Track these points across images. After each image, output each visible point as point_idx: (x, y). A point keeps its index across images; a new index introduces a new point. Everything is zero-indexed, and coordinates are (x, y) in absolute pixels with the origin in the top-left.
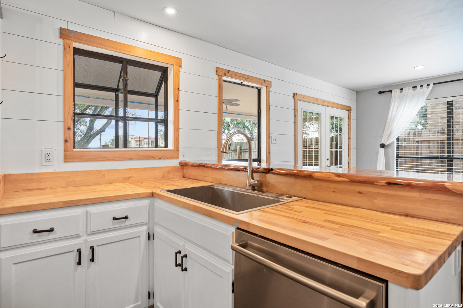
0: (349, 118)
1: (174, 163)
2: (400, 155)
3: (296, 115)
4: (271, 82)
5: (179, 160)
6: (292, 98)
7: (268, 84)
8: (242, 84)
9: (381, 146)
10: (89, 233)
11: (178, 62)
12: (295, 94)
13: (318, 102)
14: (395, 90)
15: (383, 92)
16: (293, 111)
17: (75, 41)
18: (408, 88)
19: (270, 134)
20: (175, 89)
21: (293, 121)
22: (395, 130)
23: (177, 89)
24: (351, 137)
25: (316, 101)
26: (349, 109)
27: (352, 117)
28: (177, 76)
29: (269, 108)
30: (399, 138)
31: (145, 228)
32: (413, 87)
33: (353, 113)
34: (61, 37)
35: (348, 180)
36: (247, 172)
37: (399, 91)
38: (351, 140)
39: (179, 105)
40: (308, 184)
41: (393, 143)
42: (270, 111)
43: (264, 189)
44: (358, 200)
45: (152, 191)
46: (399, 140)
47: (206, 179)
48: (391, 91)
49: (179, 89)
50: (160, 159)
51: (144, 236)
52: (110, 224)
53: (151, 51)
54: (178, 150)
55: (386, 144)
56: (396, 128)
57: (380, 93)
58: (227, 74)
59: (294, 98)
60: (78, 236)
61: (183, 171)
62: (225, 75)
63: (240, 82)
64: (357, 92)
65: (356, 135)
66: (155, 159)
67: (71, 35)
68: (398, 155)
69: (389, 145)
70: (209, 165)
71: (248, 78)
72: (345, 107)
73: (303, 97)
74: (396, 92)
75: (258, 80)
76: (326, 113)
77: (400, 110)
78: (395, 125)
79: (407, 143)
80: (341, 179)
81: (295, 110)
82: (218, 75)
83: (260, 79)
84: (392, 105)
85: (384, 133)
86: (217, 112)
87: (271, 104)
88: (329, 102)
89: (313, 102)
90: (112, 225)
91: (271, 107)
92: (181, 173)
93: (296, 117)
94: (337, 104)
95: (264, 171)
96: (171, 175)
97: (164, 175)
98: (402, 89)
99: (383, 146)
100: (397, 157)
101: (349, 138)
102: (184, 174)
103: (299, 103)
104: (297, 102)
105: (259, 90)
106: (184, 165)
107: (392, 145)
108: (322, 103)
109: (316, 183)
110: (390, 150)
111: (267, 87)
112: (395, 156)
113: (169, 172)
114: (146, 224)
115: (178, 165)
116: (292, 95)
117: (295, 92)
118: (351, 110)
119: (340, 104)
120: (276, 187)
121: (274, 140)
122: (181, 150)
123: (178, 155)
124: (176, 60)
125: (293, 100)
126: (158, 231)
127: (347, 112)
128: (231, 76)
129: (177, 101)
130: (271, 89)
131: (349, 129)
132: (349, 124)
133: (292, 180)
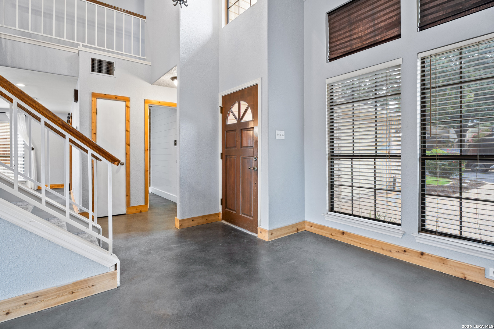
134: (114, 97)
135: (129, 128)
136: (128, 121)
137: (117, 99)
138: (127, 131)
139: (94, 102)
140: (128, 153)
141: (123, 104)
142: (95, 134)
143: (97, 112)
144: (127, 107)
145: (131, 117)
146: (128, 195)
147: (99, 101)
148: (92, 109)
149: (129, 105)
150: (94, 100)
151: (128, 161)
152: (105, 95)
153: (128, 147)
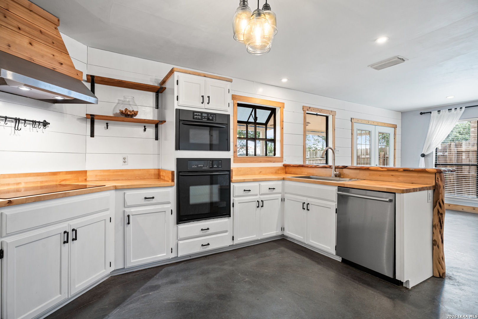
0: (394, 133)
1: (280, 165)
2: (438, 162)
3: (353, 133)
4: (336, 112)
5: (283, 163)
6: (350, 121)
7: (334, 113)
8: (317, 115)
9: (422, 155)
10: (260, 194)
11: (282, 105)
12: (352, 119)
13: (369, 123)
14: (434, 112)
15: (424, 113)
16: (351, 130)
17: (238, 100)
18: (444, 110)
19: (335, 147)
20: (281, 122)
21: (351, 138)
22: (434, 142)
23: (282, 121)
24: (397, 148)
25: (368, 122)
26: (395, 127)
27: (397, 133)
28: (282, 113)
29: (334, 130)
30: (437, 149)
31: (280, 195)
32: (449, 110)
33: (399, 130)
34: (232, 99)
35: (386, 170)
36: (332, 168)
37: (437, 112)
38: (397, 151)
39: (283, 131)
40: (367, 173)
41: (432, 153)
42: (335, 131)
43: (342, 177)
44: (391, 178)
45: (283, 177)
46: (437, 151)
47: (303, 173)
48: (431, 113)
49: (283, 121)
50: (274, 162)
51: (280, 200)
52: (268, 191)
53: (270, 101)
54: (283, 157)
55: (426, 154)
56: (435, 141)
57: (421, 114)
58: (309, 109)
59: (351, 121)
60: (256, 195)
61: (285, 170)
62: (308, 110)
63: (316, 113)
64: (402, 113)
65: (401, 147)
66: (271, 162)
67: (237, 97)
68: (436, 163)
69: (428, 155)
70: (306, 166)
71: (321, 110)
72: (391, 125)
73: (358, 120)
74: (435, 113)
75: (327, 111)
76: (376, 131)
77: (438, 127)
78: (433, 139)
79: (448, 153)
80: (383, 169)
81: (352, 130)
82: (304, 111)
83: (328, 110)
84: (432, 123)
85: (424, 145)
86: (303, 133)
87: (336, 127)
88: (378, 122)
89: (366, 123)
90: (269, 192)
91: (336, 129)
92: (285, 171)
93: (353, 135)
94: (385, 123)
95: (343, 167)
96: (280, 172)
97: (276, 172)
98: (439, 111)
99: (423, 155)
100: (435, 164)
101: (395, 149)
102: (286, 171)
103: (355, 125)
104: (354, 124)
105: (327, 118)
106: (285, 166)
107: (431, 155)
108: (372, 124)
109: (371, 172)
110: (429, 159)
111: (333, 115)
112: (434, 163)
113: (279, 170)
114: (280, 193)
115: (282, 166)
116: (350, 119)
117: (352, 117)
118: (397, 127)
119: (387, 124)
120: (349, 175)
121: (338, 151)
122: (284, 157)
123: (283, 160)
124: (282, 104)
125: (351, 122)
126: (287, 196)
127: (394, 129)
128: (311, 111)
129: (283, 128)
130: (336, 117)
131: (394, 142)
132: (394, 138)
133: (358, 171)
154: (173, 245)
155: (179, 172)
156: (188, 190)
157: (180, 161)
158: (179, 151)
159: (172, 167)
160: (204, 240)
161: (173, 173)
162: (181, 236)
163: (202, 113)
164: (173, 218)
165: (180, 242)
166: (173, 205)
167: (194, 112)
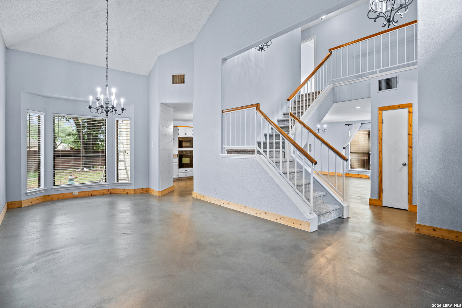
134: (397, 107)
135: (412, 131)
136: (410, 125)
137: (399, 108)
138: (409, 134)
139: (380, 114)
140: (410, 155)
141: (406, 110)
142: (381, 139)
143: (383, 122)
144: (410, 112)
145: (413, 122)
146: (410, 193)
147: (385, 113)
148: (379, 120)
149: (411, 111)
150: (380, 113)
151: (410, 163)
152: (389, 106)
153: (410, 149)
154: (178, 174)
155: (179, 154)
156: (182, 159)
157: (179, 151)
158: (179, 149)
159: (177, 153)
160: (186, 173)
161: (177, 154)
162: (180, 172)
163: (185, 138)
164: (178, 167)
165: (180, 173)
166: (177, 163)
167: (183, 138)
